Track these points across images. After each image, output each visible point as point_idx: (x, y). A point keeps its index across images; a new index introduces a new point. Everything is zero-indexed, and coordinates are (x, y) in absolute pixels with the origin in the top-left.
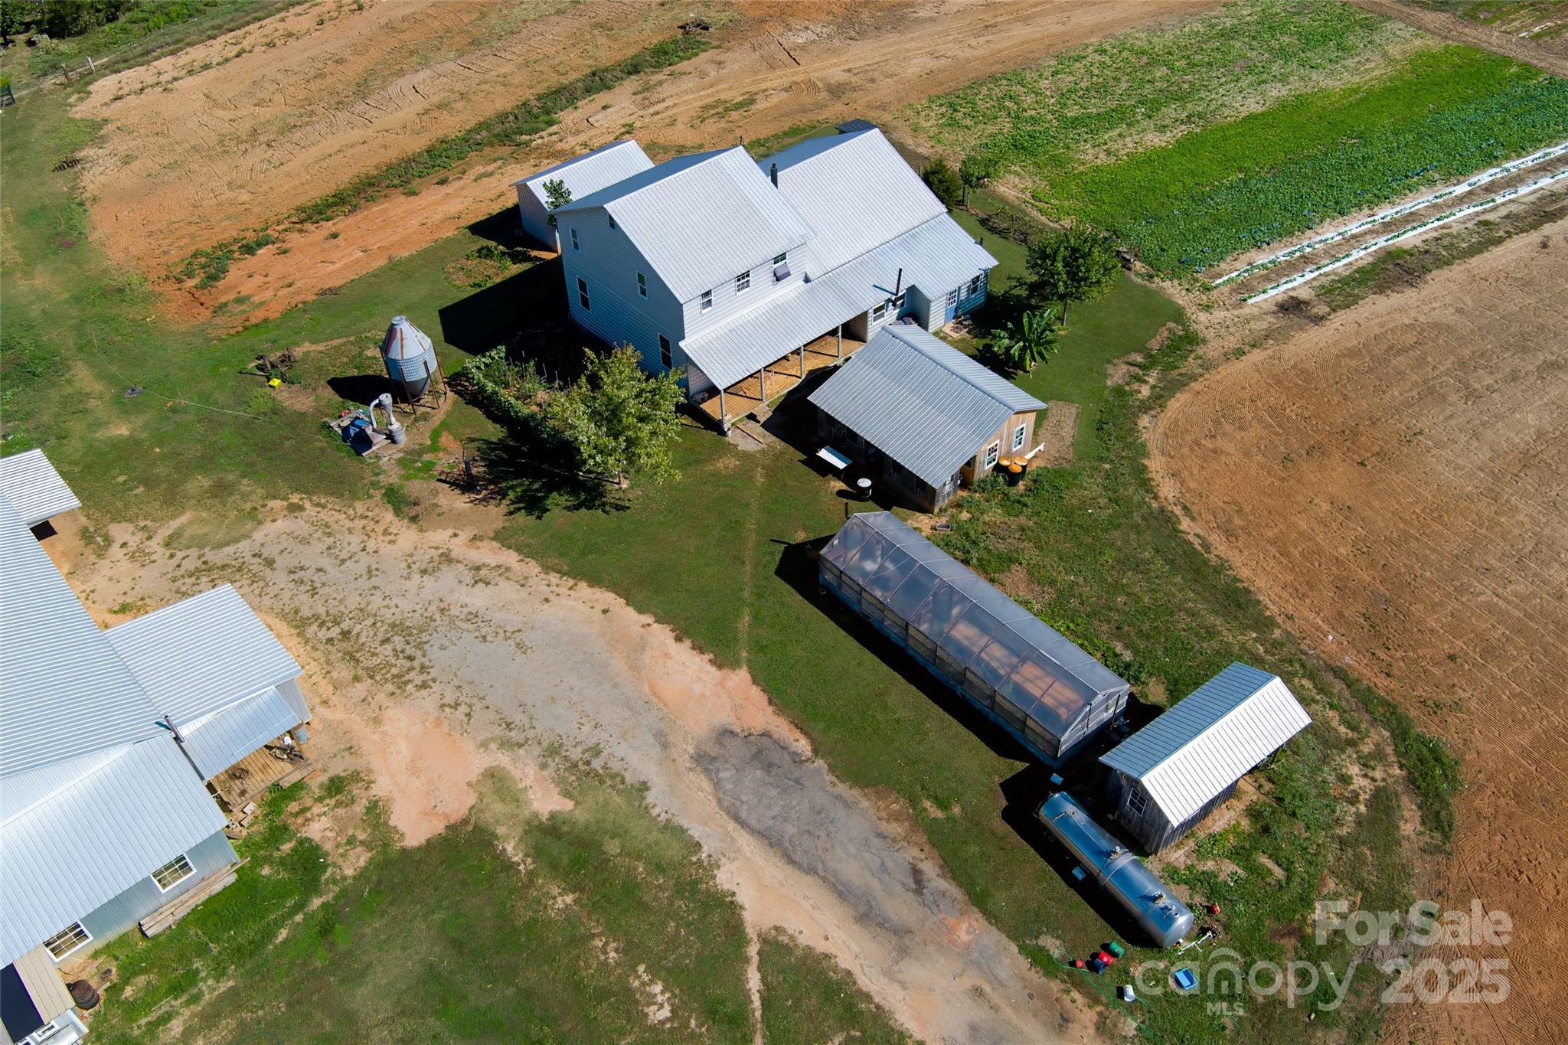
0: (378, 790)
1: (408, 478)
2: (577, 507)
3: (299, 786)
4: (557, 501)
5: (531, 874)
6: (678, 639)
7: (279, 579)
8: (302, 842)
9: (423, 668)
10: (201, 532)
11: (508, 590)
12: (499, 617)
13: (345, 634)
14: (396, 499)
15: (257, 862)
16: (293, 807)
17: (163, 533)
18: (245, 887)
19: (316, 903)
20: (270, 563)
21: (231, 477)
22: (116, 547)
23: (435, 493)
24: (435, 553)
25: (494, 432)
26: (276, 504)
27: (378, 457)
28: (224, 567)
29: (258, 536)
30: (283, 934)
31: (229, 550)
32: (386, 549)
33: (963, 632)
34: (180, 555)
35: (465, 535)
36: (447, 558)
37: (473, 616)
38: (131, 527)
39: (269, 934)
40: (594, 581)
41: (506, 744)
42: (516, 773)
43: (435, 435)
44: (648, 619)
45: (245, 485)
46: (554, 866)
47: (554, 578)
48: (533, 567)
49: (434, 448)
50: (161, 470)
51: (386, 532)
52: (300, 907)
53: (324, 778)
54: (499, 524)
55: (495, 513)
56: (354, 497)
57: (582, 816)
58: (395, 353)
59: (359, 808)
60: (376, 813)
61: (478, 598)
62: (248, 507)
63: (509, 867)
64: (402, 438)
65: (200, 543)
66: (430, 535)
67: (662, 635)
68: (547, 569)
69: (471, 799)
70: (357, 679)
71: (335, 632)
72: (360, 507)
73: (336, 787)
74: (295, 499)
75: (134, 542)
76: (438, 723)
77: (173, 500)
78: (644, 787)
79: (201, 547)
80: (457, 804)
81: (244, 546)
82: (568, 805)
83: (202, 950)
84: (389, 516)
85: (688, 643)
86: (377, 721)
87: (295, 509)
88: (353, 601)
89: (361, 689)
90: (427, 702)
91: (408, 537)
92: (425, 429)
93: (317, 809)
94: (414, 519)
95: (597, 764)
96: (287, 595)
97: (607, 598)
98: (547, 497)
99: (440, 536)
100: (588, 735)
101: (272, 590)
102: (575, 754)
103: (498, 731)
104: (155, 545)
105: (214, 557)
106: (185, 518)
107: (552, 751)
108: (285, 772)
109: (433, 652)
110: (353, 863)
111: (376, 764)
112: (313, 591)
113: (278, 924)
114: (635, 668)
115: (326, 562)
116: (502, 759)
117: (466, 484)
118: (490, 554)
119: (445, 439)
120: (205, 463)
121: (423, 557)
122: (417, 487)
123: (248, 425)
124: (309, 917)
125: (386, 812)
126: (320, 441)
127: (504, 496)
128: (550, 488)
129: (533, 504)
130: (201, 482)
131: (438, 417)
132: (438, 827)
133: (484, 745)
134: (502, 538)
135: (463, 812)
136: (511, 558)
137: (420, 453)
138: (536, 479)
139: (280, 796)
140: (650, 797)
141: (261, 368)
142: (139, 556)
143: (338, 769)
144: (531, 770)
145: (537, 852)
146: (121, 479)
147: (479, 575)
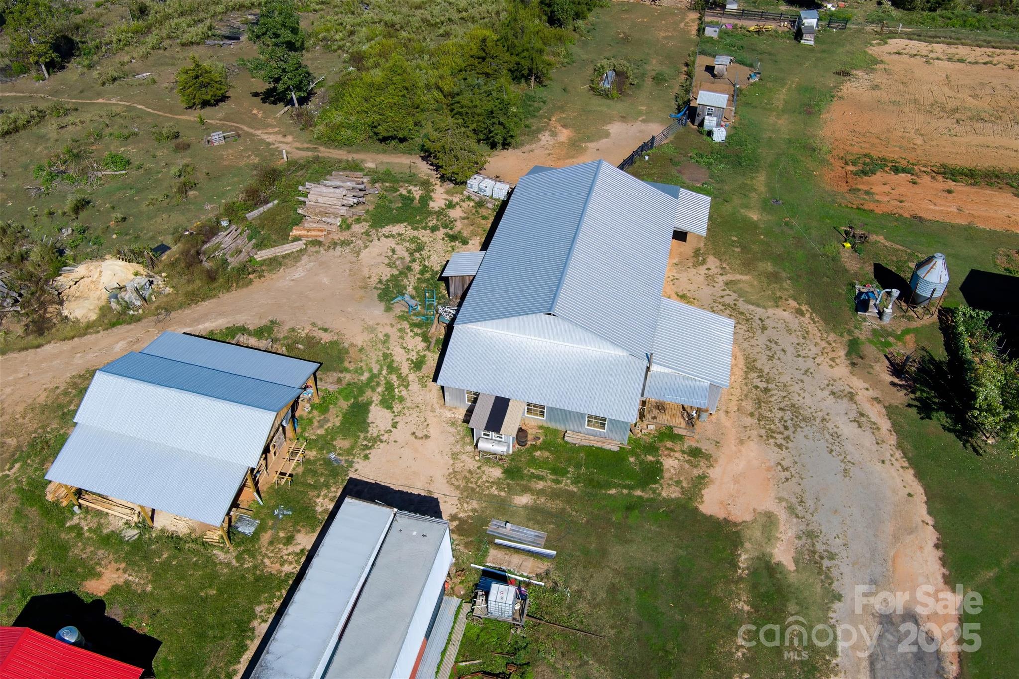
0: (711, 472)
1: (870, 341)
2: (950, 430)
3: (680, 437)
4: (941, 418)
5: (741, 578)
6: (937, 546)
7: (761, 339)
8: (658, 462)
9: (787, 438)
10: (748, 289)
11: (867, 439)
12: (849, 447)
13: (766, 390)
14: (854, 349)
15: (632, 452)
16: (669, 444)
17: (729, 277)
18: (618, 457)
19: (638, 493)
20: (764, 328)
21: (784, 274)
22: (705, 267)
23: (877, 360)
24: (848, 389)
25: (941, 354)
26: (793, 304)
27: (865, 320)
28: (742, 313)
29: (771, 312)
30: (613, 492)
31: (751, 307)
32: (825, 367)
34: (728, 292)
35: (871, 393)
36: (851, 397)
37: (836, 436)
38: (718, 263)
39: (609, 486)
40: (920, 475)
41: (791, 509)
42: (782, 528)
43: (906, 332)
44: (930, 520)
45: (787, 284)
46: (755, 586)
47: (898, 454)
48: (893, 440)
49: (898, 338)
50: (756, 248)
51: (833, 359)
52: (631, 488)
53: (694, 444)
54: (895, 403)
55: (900, 398)
56: (834, 330)
57: (793, 578)
58: (921, 273)
59: (696, 472)
60: (701, 481)
61: (848, 430)
62: (778, 294)
63: (735, 565)
64: (887, 320)
65: (741, 294)
66: (855, 379)
67: (930, 536)
68: (899, 446)
69: (748, 517)
70: (752, 415)
71: (762, 385)
72: (832, 337)
73: (695, 453)
74: (804, 308)
75: (714, 270)
76: (769, 469)
77: (747, 265)
78: (839, 598)
79: (740, 297)
80: (740, 513)
81: (760, 311)
82: (792, 567)
83: (578, 466)
84: (842, 353)
85: (940, 553)
86: (742, 442)
87: (800, 312)
88: (785, 378)
89: (748, 421)
90: (774, 455)
91: (842, 370)
92: (903, 324)
93: (677, 455)
94: (853, 364)
95: (826, 563)
96: (759, 349)
97: (918, 490)
98: (937, 411)
99: (858, 383)
100: (836, 545)
101: (753, 342)
102: (820, 547)
103: (794, 500)
104: (721, 280)
105: (742, 306)
106: (745, 278)
107: (810, 535)
108: (679, 425)
109: (800, 435)
110: (670, 493)
111: (722, 460)
112: (771, 358)
113: (616, 486)
114: (896, 538)
115: (790, 350)
116: (782, 515)
117: (897, 369)
118: (876, 413)
119: (910, 338)
120: (778, 259)
121: (839, 386)
122: (870, 350)
123: (815, 256)
124: (630, 495)
125: (706, 485)
126: (843, 290)
127: (913, 392)
128: (942, 407)
129: (925, 409)
130: (769, 267)
131: (917, 324)
132: (721, 515)
133: (780, 500)
134: (891, 411)
135: (740, 520)
136: (885, 425)
137: (889, 334)
138: (940, 397)
139: (668, 434)
140: (837, 605)
141: (847, 233)
142: (710, 279)
143: (704, 447)
144: (791, 533)
145: (754, 572)
146: (734, 238)
147: (859, 420)
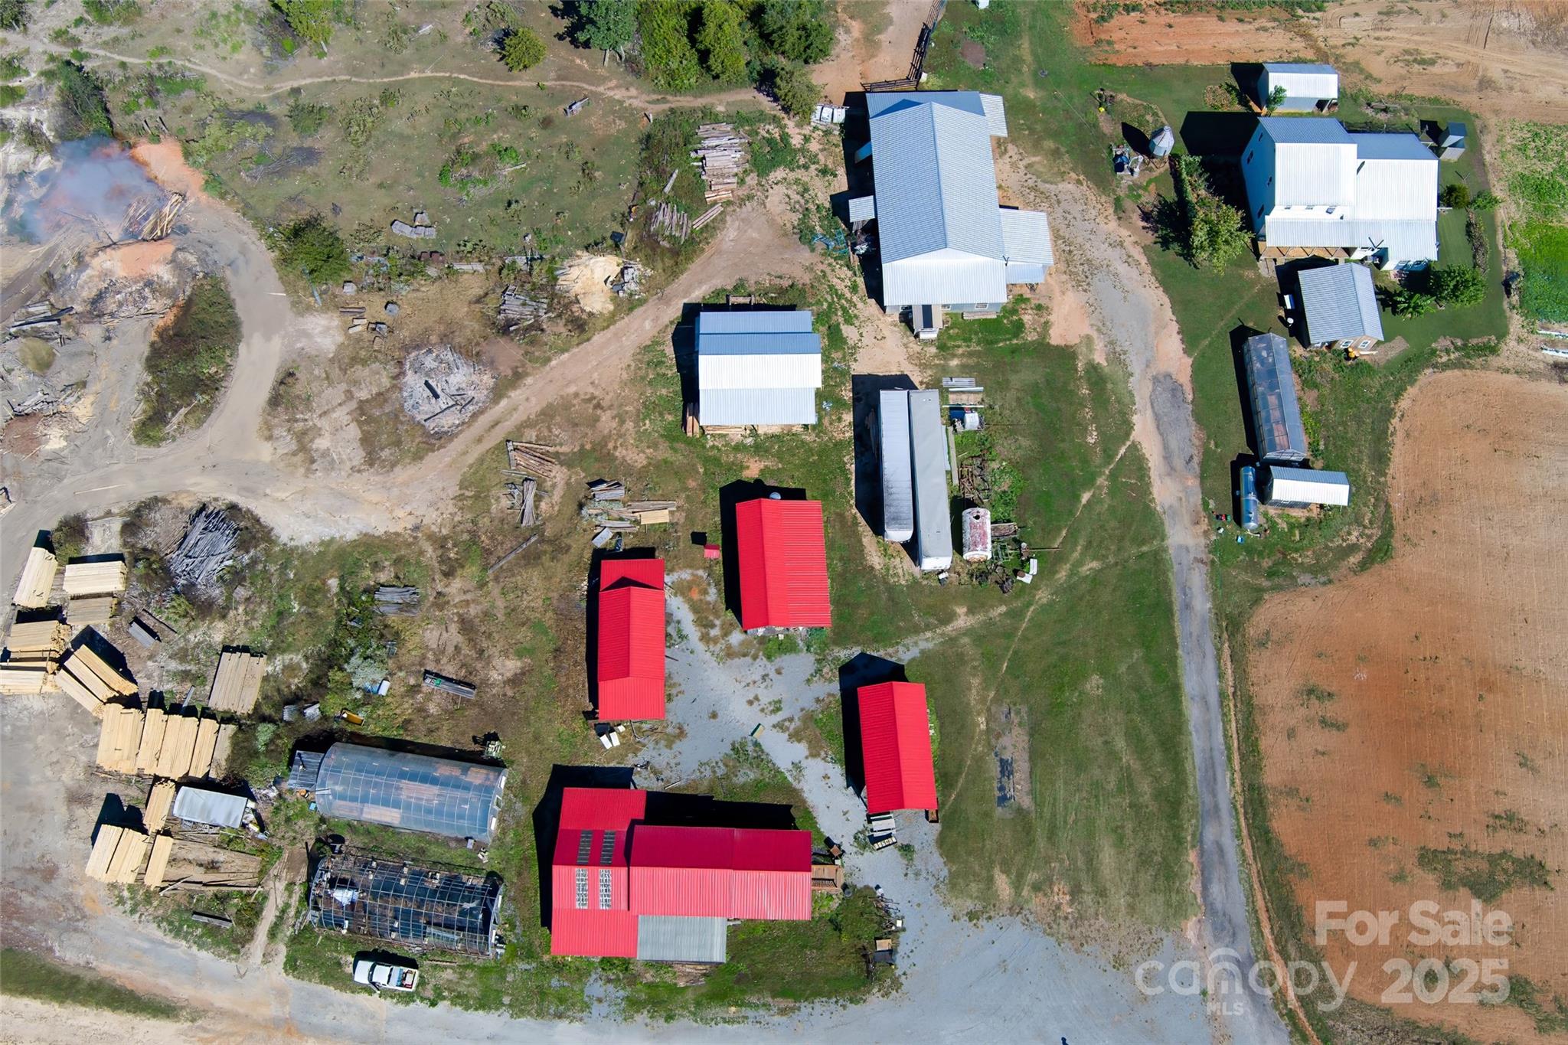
0: (1052, 318)
1: (1128, 196)
2: (1180, 255)
3: (1028, 300)
4: (1176, 247)
5: (1081, 377)
6: (1178, 333)
7: (1059, 212)
8: (1020, 319)
9: (1088, 284)
10: (1041, 169)
11: (1134, 273)
12: (1125, 281)
13: (1070, 252)
14: (1118, 205)
15: (1004, 317)
16: (1023, 306)
17: (1026, 161)
18: (997, 322)
19: (1015, 341)
20: (1059, 202)
21: (1063, 150)
22: (1007, 155)
23: (1134, 212)
24: (1119, 239)
25: (1171, 196)
26: (1073, 175)
27: (1122, 178)
28: (1042, 193)
29: (1061, 186)
30: (1001, 344)
31: (1047, 186)
32: (1102, 225)
33: (1272, 400)
34: (1029, 176)
35: (1133, 239)
36: (1121, 244)
37: (1116, 275)
38: (1016, 150)
39: (997, 342)
40: (1166, 291)
41: (1099, 330)
42: (1096, 342)
43: (1149, 182)
44: (1174, 318)
45: (1066, 157)
46: (1089, 379)
47: (1153, 279)
48: (1149, 270)
49: (1145, 189)
50: (1038, 127)
51: (1106, 217)
52: (1010, 340)
53: (1037, 302)
54: (1148, 242)
55: (1150, 237)
56: (1104, 192)
57: (1106, 370)
58: (1156, 141)
59: (1043, 320)
60: (1047, 325)
61: (1122, 269)
62: (1063, 169)
63: (1076, 370)
64: (1136, 176)
65: (1038, 175)
66: (1121, 229)
67: (1175, 327)
68: (1153, 273)
69: (1077, 341)
70: (1065, 272)
71: (1067, 248)
72: (1103, 199)
73: (1039, 307)
74: (1081, 177)
75: (1015, 157)
76: (1082, 307)
77: (1037, 147)
78: (1132, 375)
79: (1038, 177)
80: (1073, 340)
81: (1053, 187)
82: (1105, 364)
83: (976, 333)
84: (1111, 211)
85: (1180, 336)
86: (1063, 293)
87: (1079, 182)
88: (1080, 240)
89: (1064, 277)
90: (1084, 297)
91: (1113, 224)
92: (1148, 176)
93: (1030, 311)
94: (1119, 218)
95: (1122, 357)
96: (1058, 221)
97: (1166, 300)
98: (1172, 242)
99: (1124, 232)
100: (1126, 346)
101: (1055, 216)
102: (1118, 349)
103: (1100, 325)
104: (1021, 165)
105: (1042, 186)
106: (1037, 159)
107: (1112, 343)
108: (1027, 294)
109: (1096, 280)
110: (1032, 337)
111: (1055, 309)
112: (1068, 226)
113: (1001, 341)
114: (1157, 333)
115: (1079, 216)
116: (1095, 335)
117: (1146, 216)
118: (1137, 253)
119: (1152, 187)
120: (1055, 135)
121: (1114, 238)
122: (1129, 204)
123: (1081, 125)
124: (1011, 344)
125: (1050, 327)
126: (1105, 155)
127: (1157, 232)
128: (1176, 239)
129: (1165, 243)
130: (1049, 144)
131: (1156, 173)
132: (1062, 343)
133: (1092, 325)
134: (1146, 249)
135: (1073, 343)
136: (1143, 260)
137: (1140, 187)
138: (1173, 232)
139: (1020, 299)
140: (1131, 379)
141: (1100, 96)
142: (1014, 166)
143: (1042, 302)
144: (1101, 344)
145: (1087, 372)
146: (1022, 122)
147: (1128, 260)
